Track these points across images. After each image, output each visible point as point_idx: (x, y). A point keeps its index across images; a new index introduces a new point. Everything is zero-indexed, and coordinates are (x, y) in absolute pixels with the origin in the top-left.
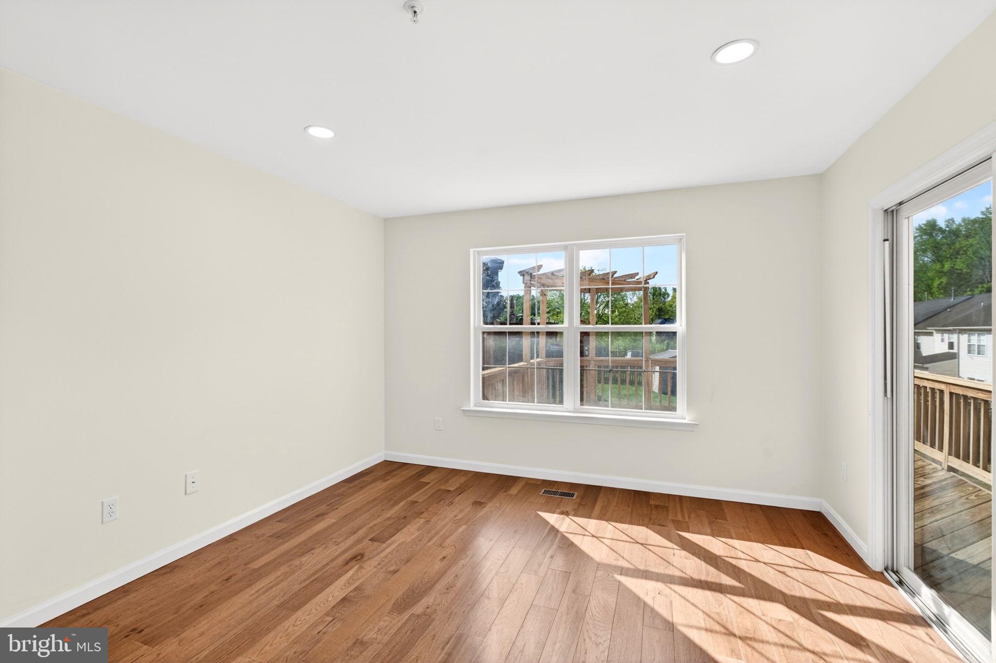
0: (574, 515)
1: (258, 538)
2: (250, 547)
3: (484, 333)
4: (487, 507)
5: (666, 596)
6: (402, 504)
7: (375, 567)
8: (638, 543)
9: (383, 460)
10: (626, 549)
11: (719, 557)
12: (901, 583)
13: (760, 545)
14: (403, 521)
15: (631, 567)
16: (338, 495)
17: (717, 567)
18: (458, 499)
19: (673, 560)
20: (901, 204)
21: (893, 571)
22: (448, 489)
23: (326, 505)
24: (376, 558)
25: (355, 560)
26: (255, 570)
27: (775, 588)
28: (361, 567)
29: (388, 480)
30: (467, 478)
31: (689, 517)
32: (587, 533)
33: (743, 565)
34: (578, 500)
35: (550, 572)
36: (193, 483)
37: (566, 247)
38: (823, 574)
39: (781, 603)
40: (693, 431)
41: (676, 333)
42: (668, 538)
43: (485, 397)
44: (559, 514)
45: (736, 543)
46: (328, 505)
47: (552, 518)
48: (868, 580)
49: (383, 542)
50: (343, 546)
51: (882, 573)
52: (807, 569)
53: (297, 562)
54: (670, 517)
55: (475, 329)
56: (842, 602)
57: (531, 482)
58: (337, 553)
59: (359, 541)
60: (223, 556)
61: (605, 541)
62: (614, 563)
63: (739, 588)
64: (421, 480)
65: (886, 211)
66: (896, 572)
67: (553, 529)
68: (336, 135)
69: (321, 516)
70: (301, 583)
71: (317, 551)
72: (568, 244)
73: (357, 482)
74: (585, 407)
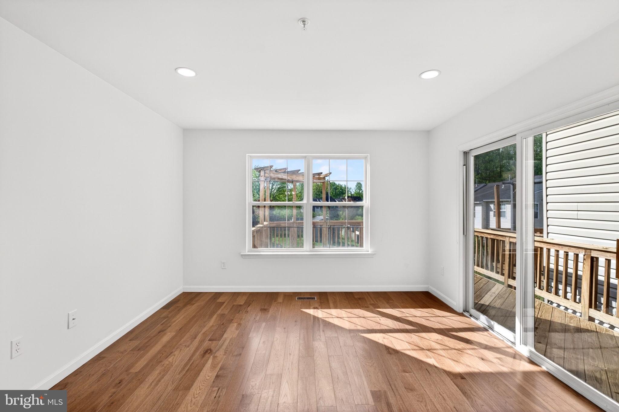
0: (321, 309)
1: (122, 353)
2: (121, 360)
3: (253, 206)
4: (270, 311)
5: (388, 339)
6: (215, 316)
7: (224, 355)
8: (361, 317)
9: (182, 292)
10: (356, 320)
11: (399, 317)
12: (471, 315)
13: (412, 309)
14: (222, 326)
15: (365, 329)
16: (165, 318)
17: (400, 322)
18: (249, 308)
19: (381, 322)
20: (471, 150)
21: (466, 311)
22: (239, 304)
23: (161, 325)
24: (221, 350)
25: (207, 353)
26: (137, 374)
27: (429, 327)
28: (215, 357)
29: (194, 304)
30: (247, 297)
31: (377, 301)
32: (334, 317)
33: (411, 319)
34: (319, 300)
35: (327, 338)
36: (73, 319)
37: (305, 157)
38: (443, 318)
39: (434, 332)
40: (373, 257)
41: (363, 206)
42: (373, 312)
43: (254, 246)
44: (313, 309)
45: (403, 310)
46: (162, 325)
47: (311, 311)
48: (459, 317)
49: (219, 340)
50: (193, 348)
51: (462, 313)
52: (435, 317)
53: (166, 362)
54: (368, 303)
55: (249, 204)
56: (455, 327)
57: (286, 294)
58: (192, 352)
59: (202, 341)
60: (102, 369)
61: (345, 318)
62: (355, 328)
63: (415, 329)
64: (218, 301)
65: (464, 152)
66: (468, 312)
67: (315, 317)
68: (196, 74)
69: (162, 332)
70: (179, 374)
71: (176, 353)
72: (307, 156)
73: (172, 308)
74: (315, 248)
